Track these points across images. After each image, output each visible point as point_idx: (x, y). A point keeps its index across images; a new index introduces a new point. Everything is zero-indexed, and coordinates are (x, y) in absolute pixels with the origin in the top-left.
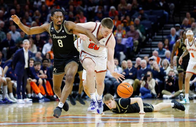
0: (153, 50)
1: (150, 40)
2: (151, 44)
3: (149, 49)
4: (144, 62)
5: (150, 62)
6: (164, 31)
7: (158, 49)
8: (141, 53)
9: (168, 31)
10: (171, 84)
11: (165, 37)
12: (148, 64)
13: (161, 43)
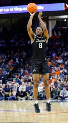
0: (13, 79)
1: (12, 74)
2: (13, 76)
3: (12, 78)
4: (10, 84)
5: (13, 85)
6: (18, 71)
7: (15, 79)
8: (9, 80)
9: (20, 71)
10: (22, 94)
11: (18, 73)
12: (12, 85)
13: (16, 76)
